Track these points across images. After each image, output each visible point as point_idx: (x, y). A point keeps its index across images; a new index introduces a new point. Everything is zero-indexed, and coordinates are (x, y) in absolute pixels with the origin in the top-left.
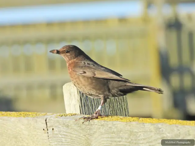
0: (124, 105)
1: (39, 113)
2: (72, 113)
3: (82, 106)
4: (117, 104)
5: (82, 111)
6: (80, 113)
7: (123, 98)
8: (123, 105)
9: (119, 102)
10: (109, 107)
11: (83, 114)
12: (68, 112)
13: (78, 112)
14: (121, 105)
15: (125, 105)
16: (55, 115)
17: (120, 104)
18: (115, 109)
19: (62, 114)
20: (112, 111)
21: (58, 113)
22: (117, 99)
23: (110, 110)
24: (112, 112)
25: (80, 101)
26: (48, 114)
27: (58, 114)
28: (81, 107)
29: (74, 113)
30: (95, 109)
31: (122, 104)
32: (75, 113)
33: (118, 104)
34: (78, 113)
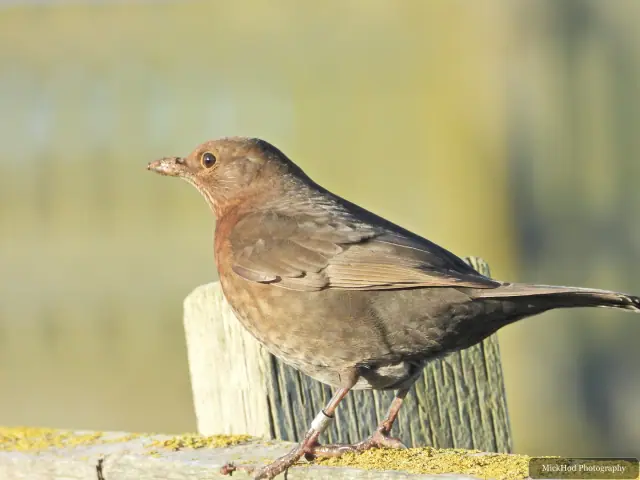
0: (487, 396)
1: (64, 433)
2: (227, 433)
3: (279, 400)
4: (451, 392)
5: (281, 423)
6: (268, 435)
7: (481, 364)
8: (481, 394)
9: (462, 379)
10: (414, 403)
11: (286, 438)
12: (207, 427)
13: (261, 429)
14: (472, 395)
15: (494, 396)
16: (144, 439)
17: (466, 390)
18: (442, 416)
19: (179, 438)
20: (427, 423)
21: (157, 433)
22: (455, 369)
23: (416, 420)
24: (424, 430)
25: (270, 376)
26: (107, 435)
27: (162, 438)
28: (274, 402)
29: (239, 431)
30: (345, 414)
31: (476, 392)
32: (244, 433)
33: (459, 389)
34: (260, 436)
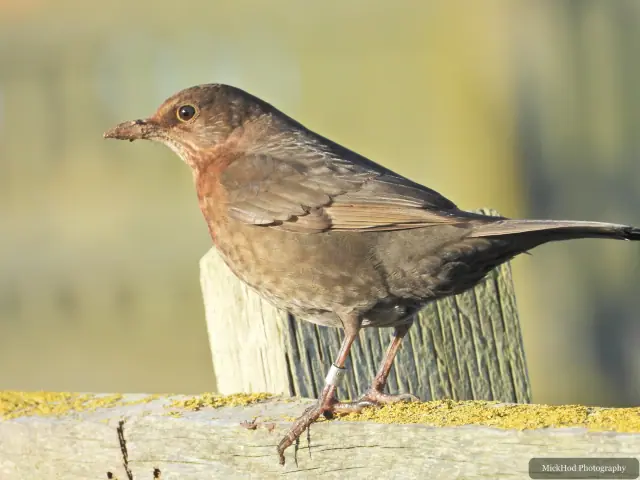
0: (506, 347)
1: (83, 396)
2: (247, 392)
3: (297, 356)
4: (469, 343)
5: (300, 380)
6: (288, 392)
7: (498, 314)
8: (499, 345)
9: (479, 331)
10: (432, 356)
11: (305, 395)
12: (226, 387)
13: (280, 386)
14: (490, 346)
15: (511, 348)
16: (165, 400)
17: (484, 341)
18: (461, 368)
19: (198, 398)
20: (446, 376)
21: (177, 394)
22: (472, 322)
23: (435, 373)
24: (444, 384)
25: (288, 333)
26: (127, 397)
27: (182, 399)
28: (293, 360)
29: (258, 389)
30: (364, 369)
31: (494, 343)
32: (263, 390)
33: (477, 341)
34: (278, 393)
